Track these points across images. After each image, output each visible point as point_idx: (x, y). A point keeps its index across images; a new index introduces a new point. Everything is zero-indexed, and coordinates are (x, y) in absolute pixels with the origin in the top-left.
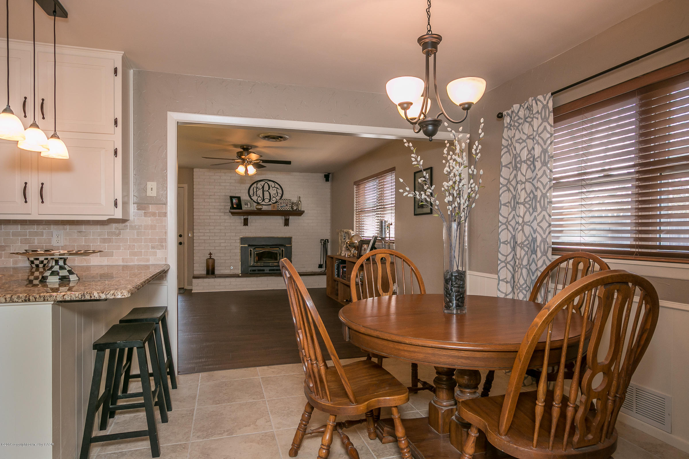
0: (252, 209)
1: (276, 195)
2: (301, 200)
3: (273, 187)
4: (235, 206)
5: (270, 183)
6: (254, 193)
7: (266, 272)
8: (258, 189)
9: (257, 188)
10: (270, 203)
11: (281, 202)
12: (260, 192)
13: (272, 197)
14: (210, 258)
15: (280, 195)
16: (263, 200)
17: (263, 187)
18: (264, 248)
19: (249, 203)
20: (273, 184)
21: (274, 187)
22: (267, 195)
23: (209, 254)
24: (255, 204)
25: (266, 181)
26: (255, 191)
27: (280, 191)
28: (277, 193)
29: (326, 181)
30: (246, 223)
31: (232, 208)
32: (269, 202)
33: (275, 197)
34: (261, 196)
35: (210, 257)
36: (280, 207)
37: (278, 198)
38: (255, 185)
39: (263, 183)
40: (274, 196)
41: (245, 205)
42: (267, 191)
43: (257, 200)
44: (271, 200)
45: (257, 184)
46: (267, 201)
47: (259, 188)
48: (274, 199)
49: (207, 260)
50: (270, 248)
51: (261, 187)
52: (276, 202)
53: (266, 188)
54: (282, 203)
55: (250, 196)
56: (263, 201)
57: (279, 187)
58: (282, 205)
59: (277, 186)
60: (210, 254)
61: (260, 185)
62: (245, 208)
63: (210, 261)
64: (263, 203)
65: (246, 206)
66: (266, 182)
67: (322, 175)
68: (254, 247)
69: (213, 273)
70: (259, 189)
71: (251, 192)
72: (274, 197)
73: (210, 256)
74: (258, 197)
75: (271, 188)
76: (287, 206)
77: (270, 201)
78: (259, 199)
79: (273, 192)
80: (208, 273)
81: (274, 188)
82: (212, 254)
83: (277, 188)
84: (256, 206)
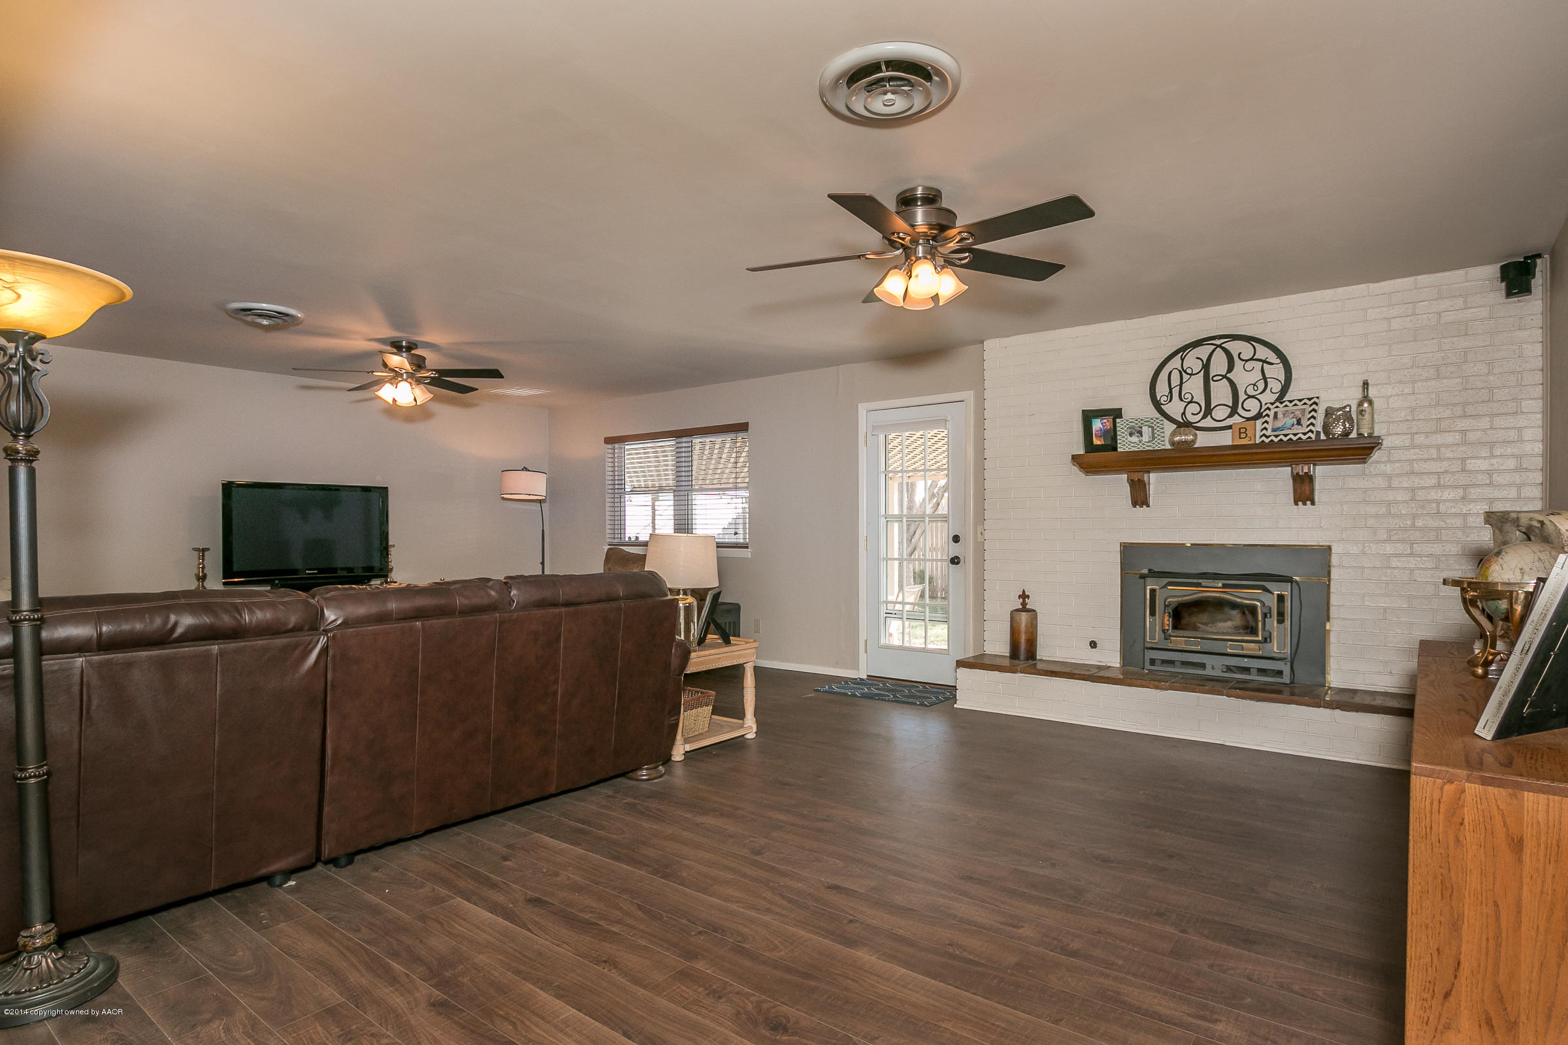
0: (1157, 446)
1: (1261, 385)
2: (1372, 393)
3: (1247, 361)
4: (1096, 442)
5: (1234, 347)
6: (1171, 392)
7: (1208, 672)
8: (1186, 377)
9: (1182, 371)
10: (1236, 419)
11: (1276, 413)
12: (1194, 386)
13: (1242, 397)
14: (1024, 608)
15: (1276, 387)
16: (1208, 411)
17: (1206, 367)
18: (1199, 585)
19: (1145, 430)
20: (1245, 349)
21: (1252, 359)
22: (1221, 393)
23: (1020, 597)
24: (1170, 427)
25: (1218, 342)
26: (1175, 381)
27: (1276, 372)
28: (1265, 378)
29: (1509, 294)
30: (1140, 497)
31: (1090, 447)
32: (1230, 416)
33: (1253, 397)
34: (1200, 397)
35: (1024, 604)
36: (1269, 433)
37: (1268, 398)
38: (1175, 363)
39: (1203, 352)
40: (1251, 391)
41: (1131, 435)
42: (1224, 377)
43: (1184, 413)
44: (1240, 410)
45: (1183, 360)
46: (1221, 413)
47: (1189, 371)
48: (1253, 406)
49: (1014, 613)
50: (1225, 586)
51: (1197, 366)
52: (1259, 416)
53: (1219, 365)
54: (1280, 416)
55: (1157, 405)
56: (1204, 417)
57: (1272, 357)
58: (1279, 424)
59: (1263, 352)
60: (1024, 596)
61: (1193, 361)
62: (1127, 444)
63: (1024, 617)
64: (1208, 422)
65: (1135, 439)
66: (1220, 346)
67: (1492, 271)
68: (1166, 580)
69: (1031, 655)
70: (1191, 375)
71: (1162, 389)
72: (1250, 397)
73: (1024, 601)
74: (1189, 403)
75: (1238, 364)
76: (1299, 423)
77: (1234, 412)
78: (1193, 408)
79: (1245, 377)
80: (1014, 653)
81: (1249, 365)
82: (1028, 597)
83: (1264, 361)
84: (1174, 434)
